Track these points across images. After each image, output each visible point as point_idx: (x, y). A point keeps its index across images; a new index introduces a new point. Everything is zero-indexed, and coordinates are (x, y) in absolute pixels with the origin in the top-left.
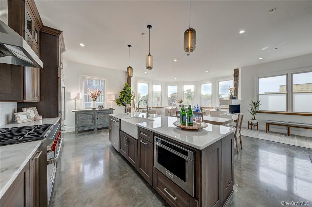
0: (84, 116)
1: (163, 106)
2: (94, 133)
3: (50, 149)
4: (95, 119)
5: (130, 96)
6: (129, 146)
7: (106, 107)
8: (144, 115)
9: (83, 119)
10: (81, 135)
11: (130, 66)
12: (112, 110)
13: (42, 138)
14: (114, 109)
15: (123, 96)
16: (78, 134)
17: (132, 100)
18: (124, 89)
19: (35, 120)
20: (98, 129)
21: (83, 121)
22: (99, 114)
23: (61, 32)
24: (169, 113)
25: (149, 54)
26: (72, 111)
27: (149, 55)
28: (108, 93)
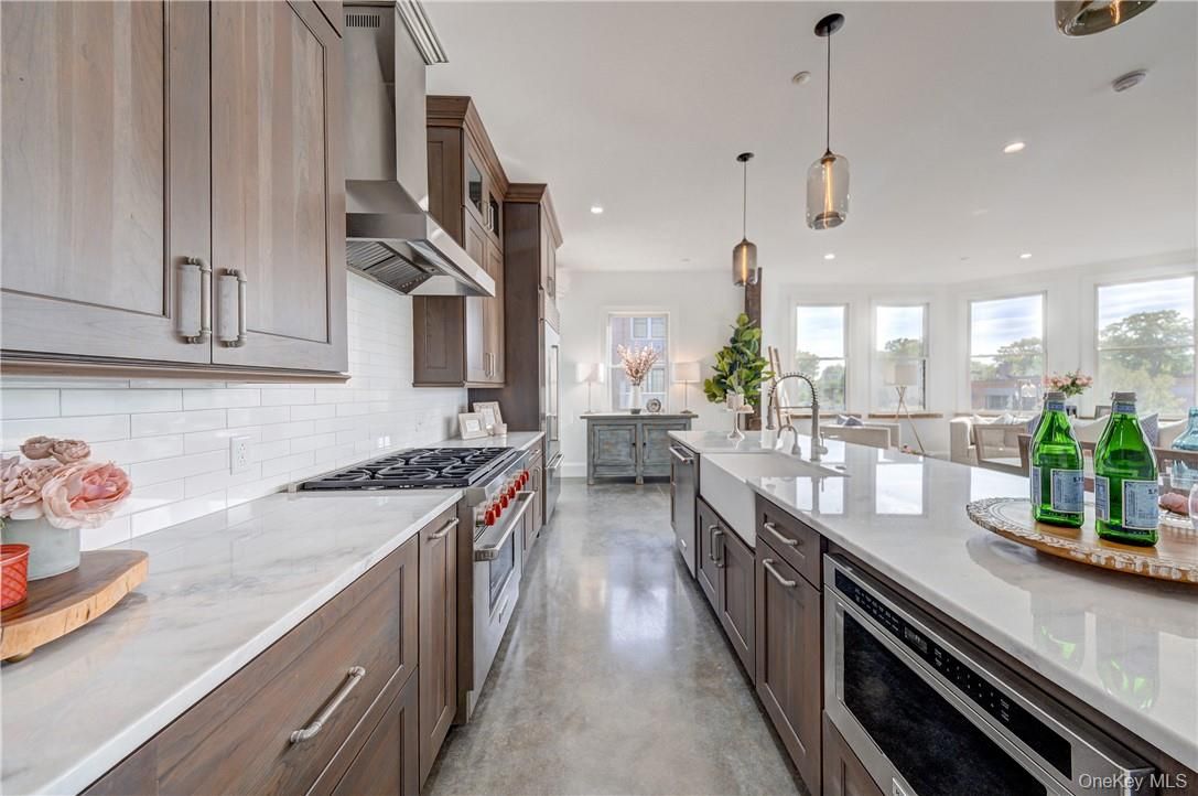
0: (608, 435)
1: (933, 412)
2: (634, 490)
3: (482, 518)
4: (638, 445)
5: (758, 363)
6: (726, 566)
7: (670, 408)
8: (800, 444)
9: (607, 443)
10: (600, 490)
11: (745, 240)
12: (690, 418)
13: (465, 484)
14: (697, 416)
15: (727, 369)
16: (596, 487)
17: (765, 379)
18: (734, 341)
19: (494, 434)
20: (648, 480)
21: (606, 447)
22: (649, 430)
23: (545, 185)
24: (973, 449)
25: (828, 152)
26: (582, 418)
27: (828, 157)
28: (677, 358)
